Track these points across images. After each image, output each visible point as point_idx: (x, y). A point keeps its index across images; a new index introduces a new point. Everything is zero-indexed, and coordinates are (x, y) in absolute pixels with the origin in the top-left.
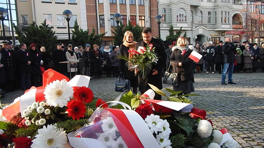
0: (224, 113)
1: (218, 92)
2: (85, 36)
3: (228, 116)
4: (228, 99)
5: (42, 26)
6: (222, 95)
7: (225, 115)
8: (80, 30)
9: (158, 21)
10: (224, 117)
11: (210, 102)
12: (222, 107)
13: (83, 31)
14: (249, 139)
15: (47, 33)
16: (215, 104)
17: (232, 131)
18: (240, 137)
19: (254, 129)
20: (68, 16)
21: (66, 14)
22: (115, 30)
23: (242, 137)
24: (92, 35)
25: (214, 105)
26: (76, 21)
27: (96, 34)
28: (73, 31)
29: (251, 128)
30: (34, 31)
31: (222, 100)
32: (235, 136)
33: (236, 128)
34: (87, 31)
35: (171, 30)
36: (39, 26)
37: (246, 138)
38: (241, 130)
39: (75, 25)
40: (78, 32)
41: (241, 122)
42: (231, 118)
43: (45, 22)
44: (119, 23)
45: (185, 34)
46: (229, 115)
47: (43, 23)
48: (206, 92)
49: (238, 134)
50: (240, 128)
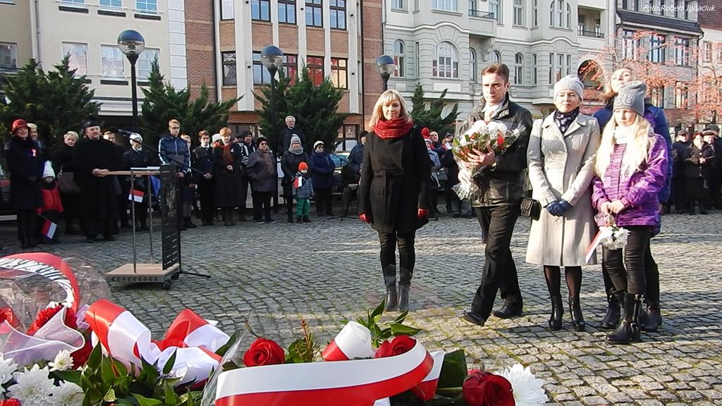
2: (181, 104)
5: (57, 74)
8: (165, 88)
9: (382, 71)
13: (173, 90)
14: (626, 383)
15: (69, 92)
17: (579, 361)
18: (600, 376)
19: (638, 355)
20: (134, 48)
21: (126, 42)
22: (264, 93)
23: (608, 377)
24: (200, 103)
25: (532, 296)
26: (156, 63)
27: (211, 100)
28: (145, 91)
29: (629, 354)
30: (33, 85)
32: (586, 376)
33: (588, 354)
34: (185, 91)
35: (418, 99)
36: (49, 72)
37: (617, 381)
38: (603, 358)
39: (152, 74)
40: (160, 93)
41: (602, 338)
43: (66, 61)
44: (277, 73)
45: (456, 108)
47: (61, 64)
49: (595, 369)
50: (600, 354)
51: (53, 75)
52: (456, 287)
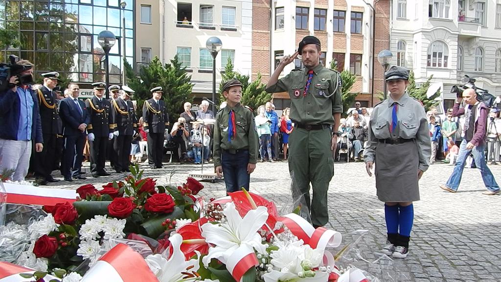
5: (170, 65)
7: (494, 241)
10: (488, 245)
20: (216, 48)
21: (211, 44)
24: (256, 84)
30: (156, 73)
34: (246, 75)
36: (166, 65)
47: (173, 59)
51: (168, 66)
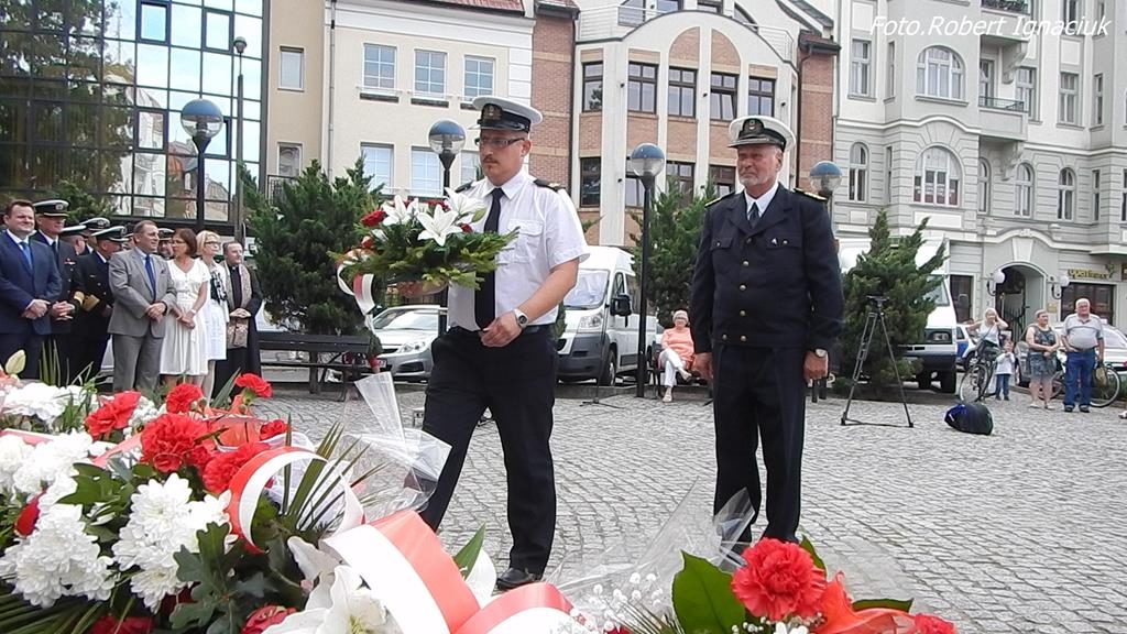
0: (1062, 572)
1: (1060, 496)
3: (1079, 586)
4: (1098, 525)
6: (1078, 511)
9: (819, 186)
11: (1012, 530)
12: (1061, 551)
16: (1031, 537)
21: (439, 137)
25: (1027, 542)
30: (312, 196)
31: (1070, 525)
35: (879, 232)
36: (337, 179)
42: (1096, 595)
43: (360, 164)
46: (1088, 582)
47: (354, 168)
48: (1007, 492)
51: (340, 183)
52: (902, 517)
